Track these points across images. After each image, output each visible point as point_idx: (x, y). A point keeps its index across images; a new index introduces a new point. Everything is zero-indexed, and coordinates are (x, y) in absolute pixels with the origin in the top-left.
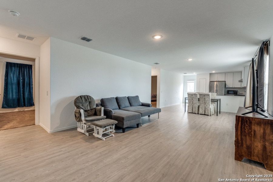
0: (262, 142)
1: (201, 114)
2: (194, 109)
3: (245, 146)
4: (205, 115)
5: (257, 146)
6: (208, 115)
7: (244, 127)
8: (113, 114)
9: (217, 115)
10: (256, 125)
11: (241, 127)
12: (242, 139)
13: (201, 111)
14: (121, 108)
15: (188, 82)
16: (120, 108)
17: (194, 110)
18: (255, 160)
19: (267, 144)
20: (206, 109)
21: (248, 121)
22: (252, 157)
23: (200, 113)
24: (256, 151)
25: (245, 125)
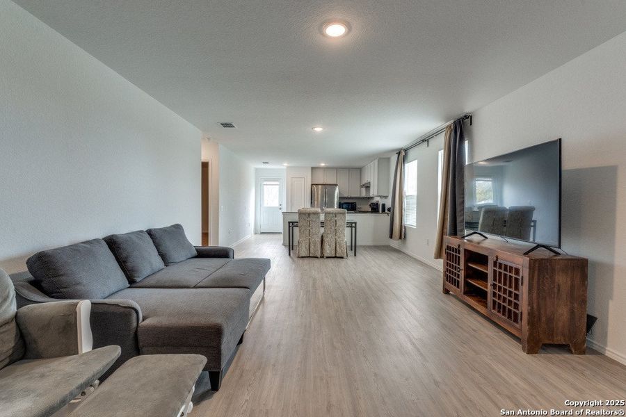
0: (569, 303)
1: (327, 257)
2: (312, 247)
3: (543, 319)
4: (335, 257)
5: (562, 315)
6: (342, 258)
7: (543, 281)
8: (142, 324)
9: (355, 255)
10: (561, 274)
11: (538, 282)
12: (538, 304)
13: (328, 251)
14: (138, 280)
15: (265, 183)
16: (132, 282)
17: (312, 250)
18: (560, 343)
19: (576, 305)
20: (338, 246)
21: (549, 267)
22: (555, 339)
23: (326, 255)
24: (560, 324)
25: (544, 276)
